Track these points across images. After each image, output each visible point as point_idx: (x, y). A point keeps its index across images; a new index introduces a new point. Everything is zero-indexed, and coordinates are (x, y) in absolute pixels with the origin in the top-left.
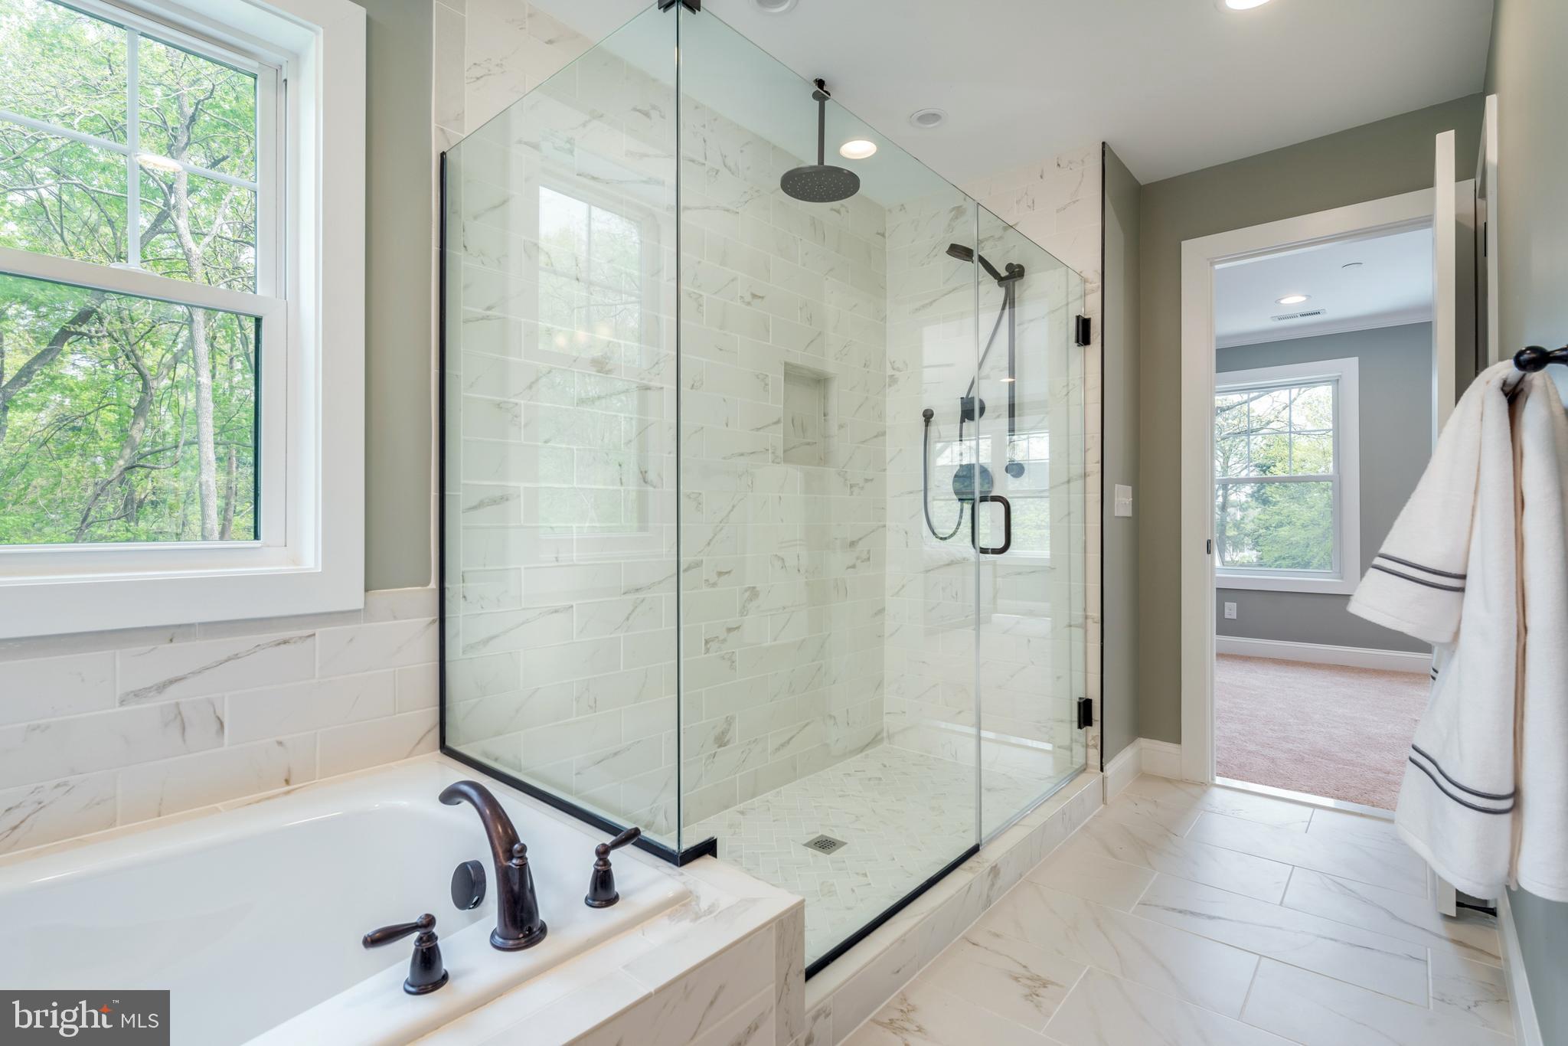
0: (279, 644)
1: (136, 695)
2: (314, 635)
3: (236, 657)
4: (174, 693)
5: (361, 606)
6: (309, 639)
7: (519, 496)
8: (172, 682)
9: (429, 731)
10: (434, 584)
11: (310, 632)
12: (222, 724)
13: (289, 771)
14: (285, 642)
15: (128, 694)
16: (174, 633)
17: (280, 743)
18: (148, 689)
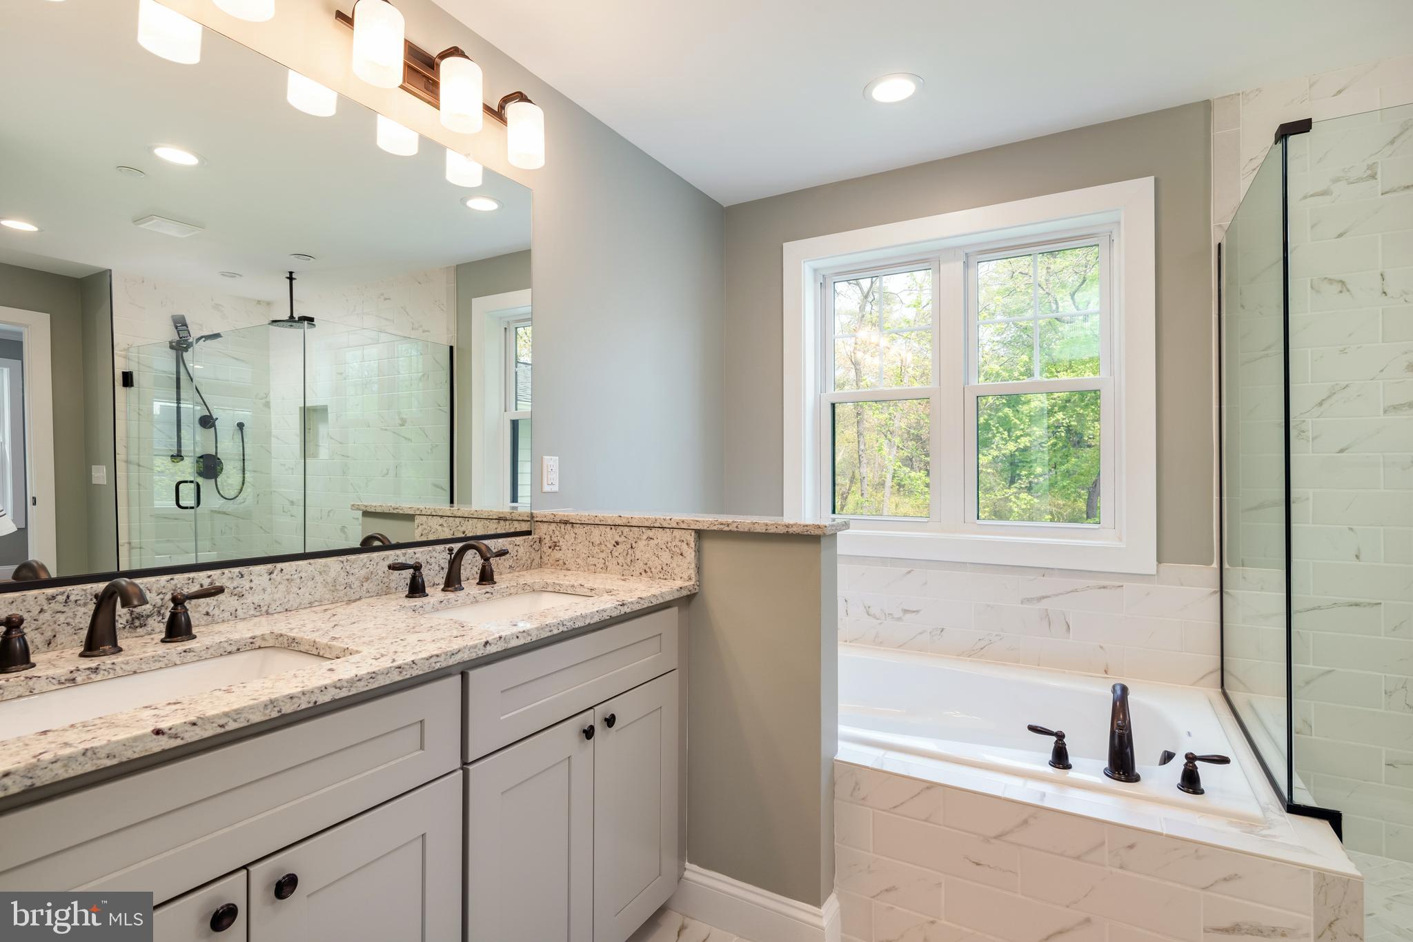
0: (1100, 588)
1: (1028, 601)
2: (1122, 586)
3: (1076, 591)
4: (1044, 604)
5: (1155, 573)
6: (1119, 588)
7: (1308, 499)
8: (1044, 597)
9: (1212, 672)
10: (1216, 565)
11: (1121, 584)
12: (1069, 626)
13: (1107, 665)
14: (1104, 587)
15: (1025, 599)
16: (1045, 571)
17: (1101, 647)
18: (1032, 599)
